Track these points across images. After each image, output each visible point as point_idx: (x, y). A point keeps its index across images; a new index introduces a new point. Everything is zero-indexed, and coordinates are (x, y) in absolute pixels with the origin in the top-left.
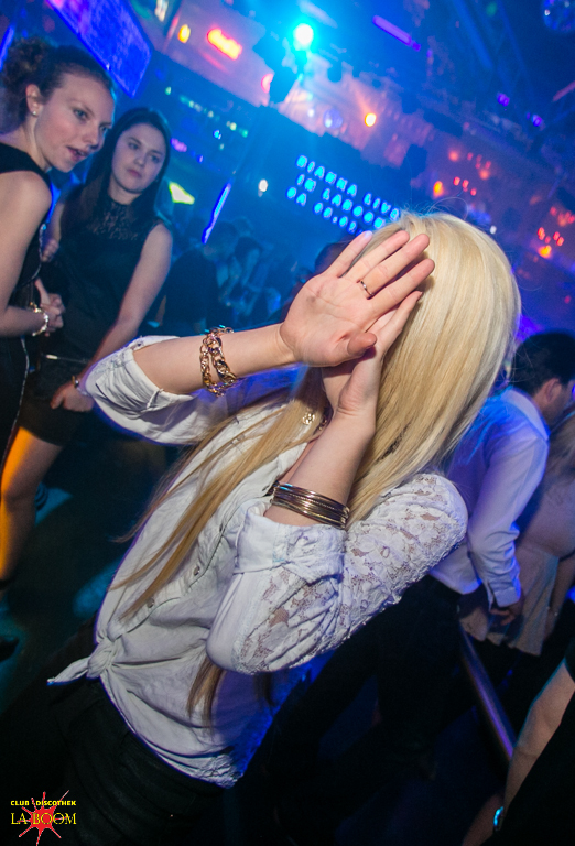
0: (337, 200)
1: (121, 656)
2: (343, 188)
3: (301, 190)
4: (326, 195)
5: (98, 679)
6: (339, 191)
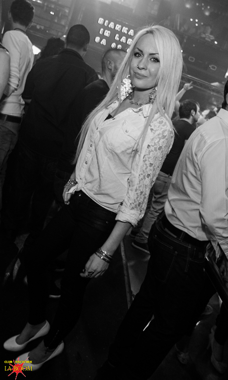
0: (123, 39)
1: (86, 182)
2: (126, 32)
3: (102, 37)
4: (117, 38)
5: (81, 191)
6: (124, 34)
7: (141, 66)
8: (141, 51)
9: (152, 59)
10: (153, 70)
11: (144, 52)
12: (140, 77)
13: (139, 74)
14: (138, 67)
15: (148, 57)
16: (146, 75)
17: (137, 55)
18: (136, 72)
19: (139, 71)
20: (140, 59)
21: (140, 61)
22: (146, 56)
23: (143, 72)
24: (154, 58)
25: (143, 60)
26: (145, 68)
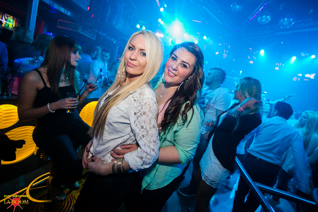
7: (133, 58)
8: (134, 47)
9: (142, 54)
10: (141, 61)
11: (135, 47)
12: (132, 65)
13: (131, 64)
14: (130, 58)
15: (139, 51)
16: (136, 65)
17: (131, 49)
18: (128, 61)
19: (131, 62)
20: (133, 52)
21: (133, 54)
22: (137, 50)
23: (134, 62)
24: (143, 53)
25: (135, 54)
26: (136, 59)
